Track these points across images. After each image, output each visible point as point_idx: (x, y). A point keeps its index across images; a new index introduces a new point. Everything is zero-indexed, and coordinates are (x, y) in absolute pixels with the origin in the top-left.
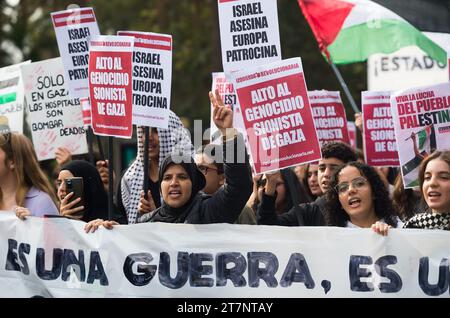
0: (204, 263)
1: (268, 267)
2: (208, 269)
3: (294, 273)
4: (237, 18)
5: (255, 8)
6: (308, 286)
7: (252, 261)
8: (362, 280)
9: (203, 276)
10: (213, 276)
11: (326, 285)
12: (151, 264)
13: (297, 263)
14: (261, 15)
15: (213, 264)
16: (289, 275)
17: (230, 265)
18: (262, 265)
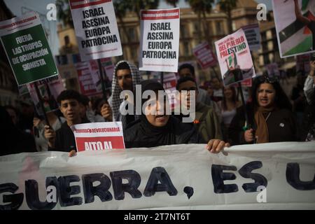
0: (72, 184)
1: (131, 182)
2: (77, 189)
3: (156, 185)
4: (153, 31)
5: (166, 26)
6: (170, 194)
7: (116, 178)
8: (226, 182)
9: (72, 196)
10: (81, 195)
11: (189, 191)
12: (17, 192)
13: (158, 176)
14: (170, 31)
15: (80, 184)
16: (152, 187)
17: (96, 184)
18: (125, 181)
